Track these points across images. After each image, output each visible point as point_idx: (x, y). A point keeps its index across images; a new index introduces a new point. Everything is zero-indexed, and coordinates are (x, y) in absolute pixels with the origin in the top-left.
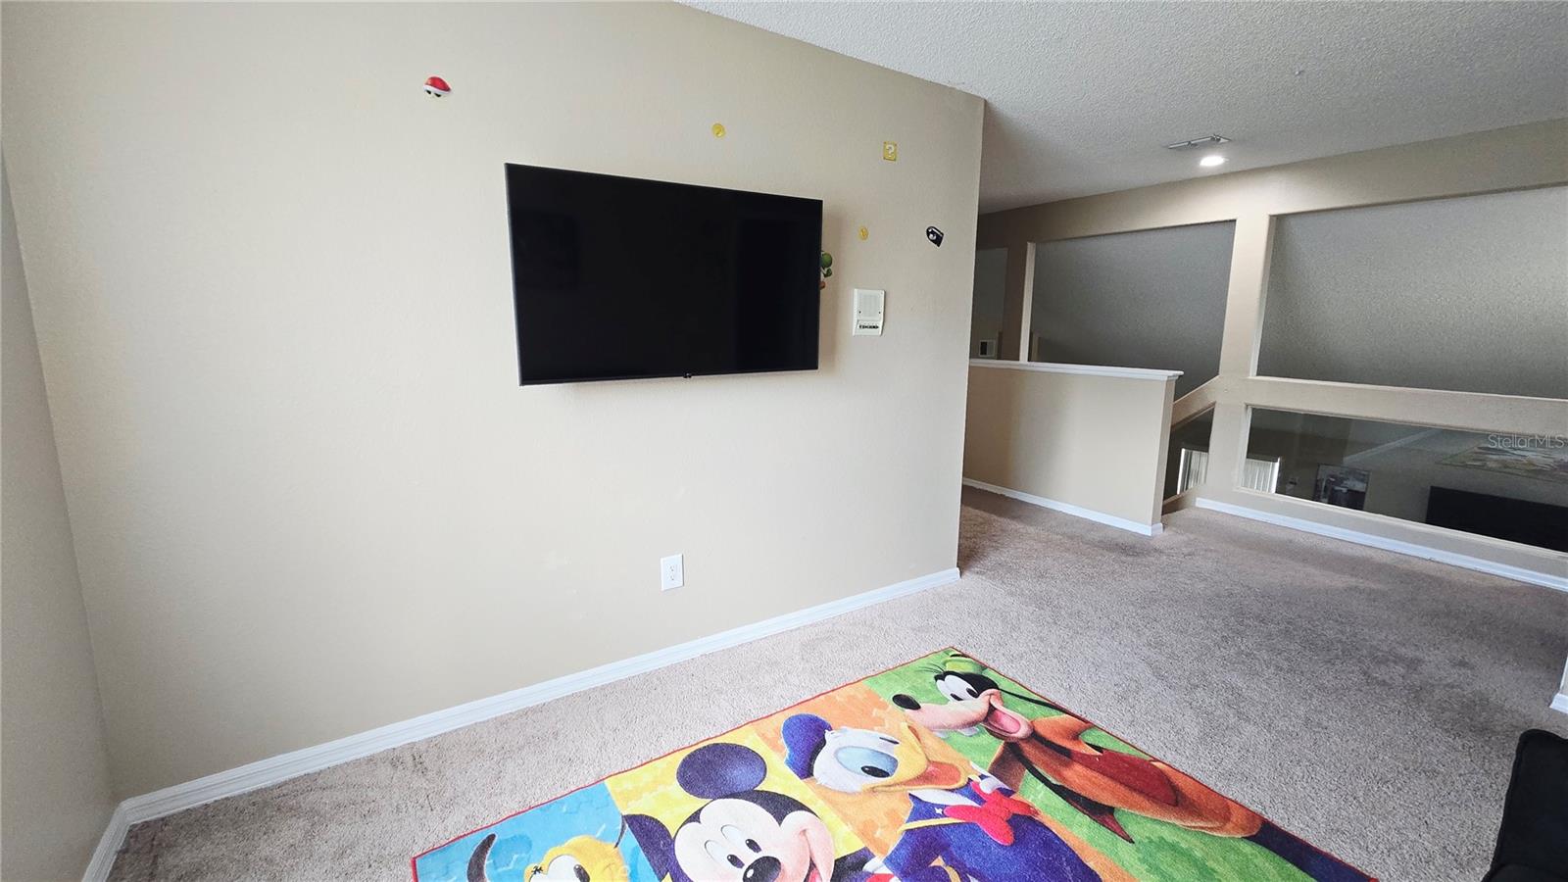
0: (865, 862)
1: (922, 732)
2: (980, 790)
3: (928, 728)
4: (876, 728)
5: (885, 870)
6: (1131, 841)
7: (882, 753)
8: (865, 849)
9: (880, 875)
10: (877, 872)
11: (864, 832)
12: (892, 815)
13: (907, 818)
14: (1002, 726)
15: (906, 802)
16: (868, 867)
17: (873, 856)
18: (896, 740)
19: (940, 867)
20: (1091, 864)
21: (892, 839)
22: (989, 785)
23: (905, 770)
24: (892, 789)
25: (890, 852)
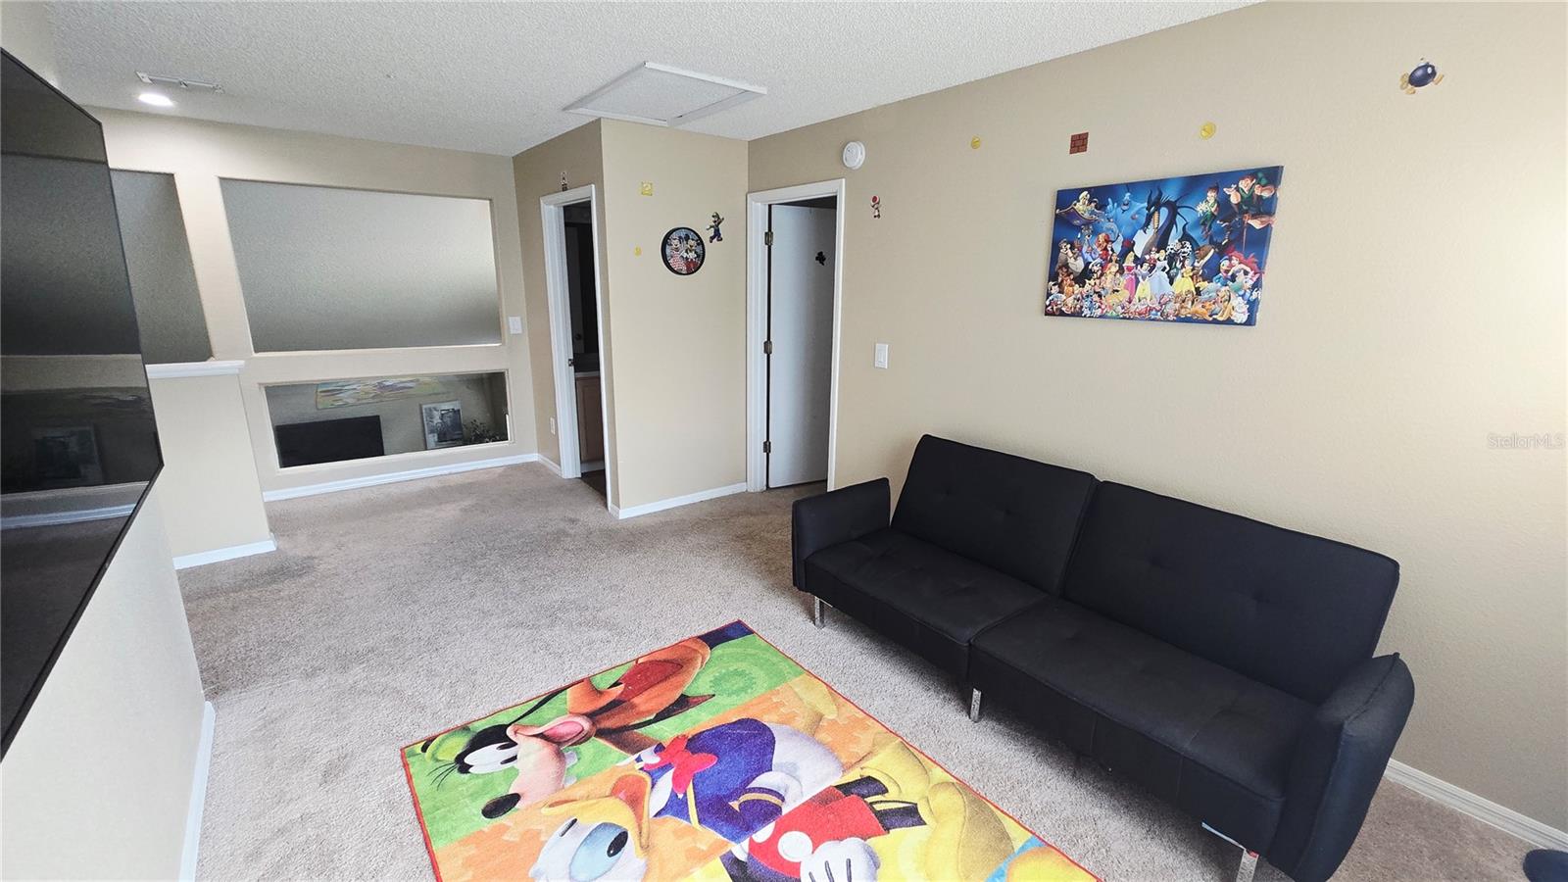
0: (737, 861)
1: (562, 796)
2: (656, 765)
3: (556, 791)
4: (543, 839)
5: (745, 844)
6: (714, 695)
7: (590, 835)
8: (722, 858)
9: (750, 849)
10: (747, 850)
11: (704, 857)
12: (678, 834)
13: (685, 822)
14: (568, 735)
15: (664, 821)
16: (742, 857)
17: (731, 852)
18: (570, 821)
19: (740, 805)
20: (734, 720)
21: (709, 836)
22: (650, 757)
23: (621, 815)
24: (644, 831)
25: (725, 839)
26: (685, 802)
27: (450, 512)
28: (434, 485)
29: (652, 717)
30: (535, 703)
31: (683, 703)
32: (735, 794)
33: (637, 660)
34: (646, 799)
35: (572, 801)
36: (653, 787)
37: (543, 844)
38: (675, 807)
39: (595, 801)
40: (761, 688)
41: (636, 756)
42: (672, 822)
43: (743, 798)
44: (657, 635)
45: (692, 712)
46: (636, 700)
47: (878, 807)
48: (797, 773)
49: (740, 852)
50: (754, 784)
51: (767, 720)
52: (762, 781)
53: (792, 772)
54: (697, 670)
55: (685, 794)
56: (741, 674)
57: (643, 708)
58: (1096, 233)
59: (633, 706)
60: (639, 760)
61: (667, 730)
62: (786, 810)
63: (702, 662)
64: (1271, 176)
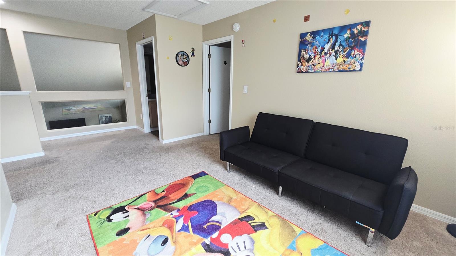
0: (207, 245)
1: (145, 227)
2: (177, 216)
3: (143, 226)
4: (138, 242)
5: (209, 239)
6: (196, 193)
7: (155, 239)
8: (202, 244)
9: (211, 240)
10: (210, 241)
11: (195, 244)
12: (186, 237)
13: (188, 233)
14: (147, 208)
15: (181, 233)
16: (208, 243)
17: (204, 242)
18: (148, 235)
19: (207, 226)
20: (203, 200)
21: (197, 237)
22: (175, 213)
23: (166, 233)
24: (174, 237)
25: (202, 238)
26: (188, 227)
27: (107, 143)
28: (102, 135)
29: (176, 201)
30: (136, 198)
31: (186, 196)
32: (205, 223)
33: (170, 184)
34: (175, 226)
35: (149, 229)
36: (177, 222)
37: (138, 243)
38: (185, 228)
39: (156, 228)
40: (212, 190)
41: (171, 213)
42: (184, 233)
43: (208, 224)
44: (176, 176)
45: (189, 199)
46: (170, 196)
47: (252, 224)
48: (225, 215)
49: (208, 241)
50: (211, 220)
51: (214, 200)
52: (214, 218)
53: (223, 215)
54: (190, 186)
55: (188, 224)
56: (205, 187)
57: (172, 198)
58: (312, 46)
59: (169, 198)
60: (172, 214)
61: (181, 205)
62: (222, 227)
63: (192, 184)
64: (367, 24)
